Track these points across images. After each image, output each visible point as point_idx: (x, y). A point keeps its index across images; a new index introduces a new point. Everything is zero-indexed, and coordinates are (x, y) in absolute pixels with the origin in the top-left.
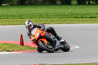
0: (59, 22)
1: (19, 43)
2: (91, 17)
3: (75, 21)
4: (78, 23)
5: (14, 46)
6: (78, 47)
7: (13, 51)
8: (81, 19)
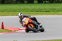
1: (1, 28)
2: (47, 11)
3: (36, 13)
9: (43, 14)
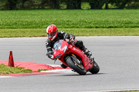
3: (87, 32)
9: (103, 34)
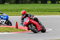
0: (40, 14)
1: (15, 27)
3: (50, 13)
4: (51, 15)
5: (12, 29)
6: (51, 30)
7: (11, 32)
8: (53, 12)
